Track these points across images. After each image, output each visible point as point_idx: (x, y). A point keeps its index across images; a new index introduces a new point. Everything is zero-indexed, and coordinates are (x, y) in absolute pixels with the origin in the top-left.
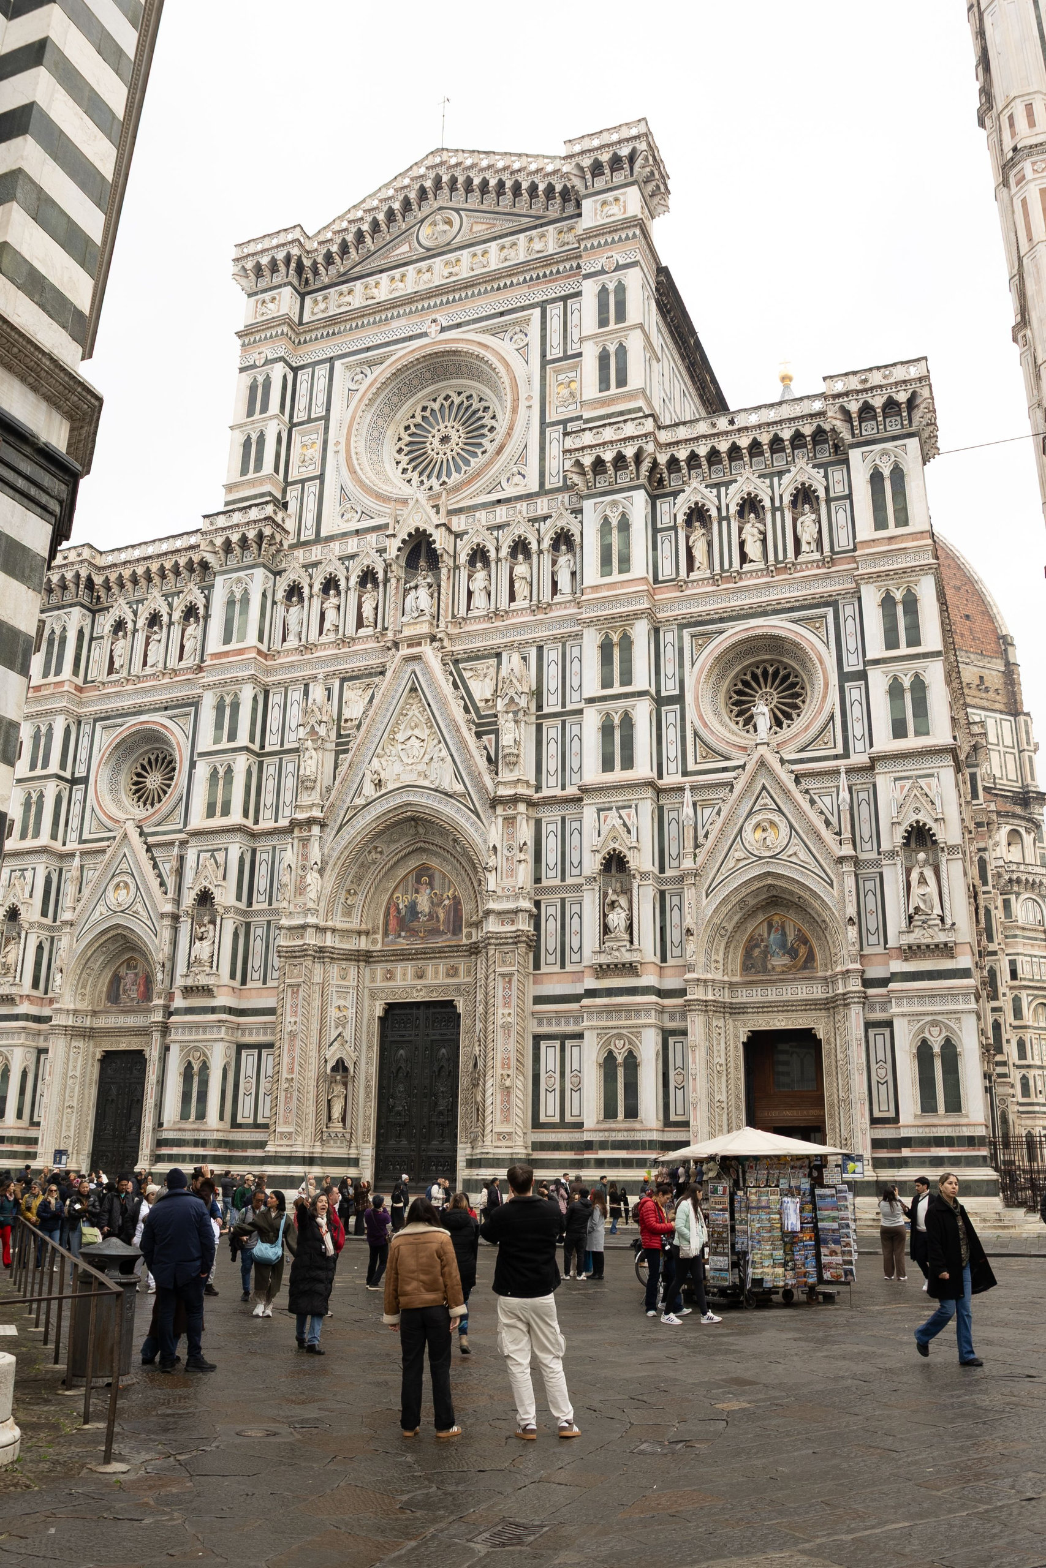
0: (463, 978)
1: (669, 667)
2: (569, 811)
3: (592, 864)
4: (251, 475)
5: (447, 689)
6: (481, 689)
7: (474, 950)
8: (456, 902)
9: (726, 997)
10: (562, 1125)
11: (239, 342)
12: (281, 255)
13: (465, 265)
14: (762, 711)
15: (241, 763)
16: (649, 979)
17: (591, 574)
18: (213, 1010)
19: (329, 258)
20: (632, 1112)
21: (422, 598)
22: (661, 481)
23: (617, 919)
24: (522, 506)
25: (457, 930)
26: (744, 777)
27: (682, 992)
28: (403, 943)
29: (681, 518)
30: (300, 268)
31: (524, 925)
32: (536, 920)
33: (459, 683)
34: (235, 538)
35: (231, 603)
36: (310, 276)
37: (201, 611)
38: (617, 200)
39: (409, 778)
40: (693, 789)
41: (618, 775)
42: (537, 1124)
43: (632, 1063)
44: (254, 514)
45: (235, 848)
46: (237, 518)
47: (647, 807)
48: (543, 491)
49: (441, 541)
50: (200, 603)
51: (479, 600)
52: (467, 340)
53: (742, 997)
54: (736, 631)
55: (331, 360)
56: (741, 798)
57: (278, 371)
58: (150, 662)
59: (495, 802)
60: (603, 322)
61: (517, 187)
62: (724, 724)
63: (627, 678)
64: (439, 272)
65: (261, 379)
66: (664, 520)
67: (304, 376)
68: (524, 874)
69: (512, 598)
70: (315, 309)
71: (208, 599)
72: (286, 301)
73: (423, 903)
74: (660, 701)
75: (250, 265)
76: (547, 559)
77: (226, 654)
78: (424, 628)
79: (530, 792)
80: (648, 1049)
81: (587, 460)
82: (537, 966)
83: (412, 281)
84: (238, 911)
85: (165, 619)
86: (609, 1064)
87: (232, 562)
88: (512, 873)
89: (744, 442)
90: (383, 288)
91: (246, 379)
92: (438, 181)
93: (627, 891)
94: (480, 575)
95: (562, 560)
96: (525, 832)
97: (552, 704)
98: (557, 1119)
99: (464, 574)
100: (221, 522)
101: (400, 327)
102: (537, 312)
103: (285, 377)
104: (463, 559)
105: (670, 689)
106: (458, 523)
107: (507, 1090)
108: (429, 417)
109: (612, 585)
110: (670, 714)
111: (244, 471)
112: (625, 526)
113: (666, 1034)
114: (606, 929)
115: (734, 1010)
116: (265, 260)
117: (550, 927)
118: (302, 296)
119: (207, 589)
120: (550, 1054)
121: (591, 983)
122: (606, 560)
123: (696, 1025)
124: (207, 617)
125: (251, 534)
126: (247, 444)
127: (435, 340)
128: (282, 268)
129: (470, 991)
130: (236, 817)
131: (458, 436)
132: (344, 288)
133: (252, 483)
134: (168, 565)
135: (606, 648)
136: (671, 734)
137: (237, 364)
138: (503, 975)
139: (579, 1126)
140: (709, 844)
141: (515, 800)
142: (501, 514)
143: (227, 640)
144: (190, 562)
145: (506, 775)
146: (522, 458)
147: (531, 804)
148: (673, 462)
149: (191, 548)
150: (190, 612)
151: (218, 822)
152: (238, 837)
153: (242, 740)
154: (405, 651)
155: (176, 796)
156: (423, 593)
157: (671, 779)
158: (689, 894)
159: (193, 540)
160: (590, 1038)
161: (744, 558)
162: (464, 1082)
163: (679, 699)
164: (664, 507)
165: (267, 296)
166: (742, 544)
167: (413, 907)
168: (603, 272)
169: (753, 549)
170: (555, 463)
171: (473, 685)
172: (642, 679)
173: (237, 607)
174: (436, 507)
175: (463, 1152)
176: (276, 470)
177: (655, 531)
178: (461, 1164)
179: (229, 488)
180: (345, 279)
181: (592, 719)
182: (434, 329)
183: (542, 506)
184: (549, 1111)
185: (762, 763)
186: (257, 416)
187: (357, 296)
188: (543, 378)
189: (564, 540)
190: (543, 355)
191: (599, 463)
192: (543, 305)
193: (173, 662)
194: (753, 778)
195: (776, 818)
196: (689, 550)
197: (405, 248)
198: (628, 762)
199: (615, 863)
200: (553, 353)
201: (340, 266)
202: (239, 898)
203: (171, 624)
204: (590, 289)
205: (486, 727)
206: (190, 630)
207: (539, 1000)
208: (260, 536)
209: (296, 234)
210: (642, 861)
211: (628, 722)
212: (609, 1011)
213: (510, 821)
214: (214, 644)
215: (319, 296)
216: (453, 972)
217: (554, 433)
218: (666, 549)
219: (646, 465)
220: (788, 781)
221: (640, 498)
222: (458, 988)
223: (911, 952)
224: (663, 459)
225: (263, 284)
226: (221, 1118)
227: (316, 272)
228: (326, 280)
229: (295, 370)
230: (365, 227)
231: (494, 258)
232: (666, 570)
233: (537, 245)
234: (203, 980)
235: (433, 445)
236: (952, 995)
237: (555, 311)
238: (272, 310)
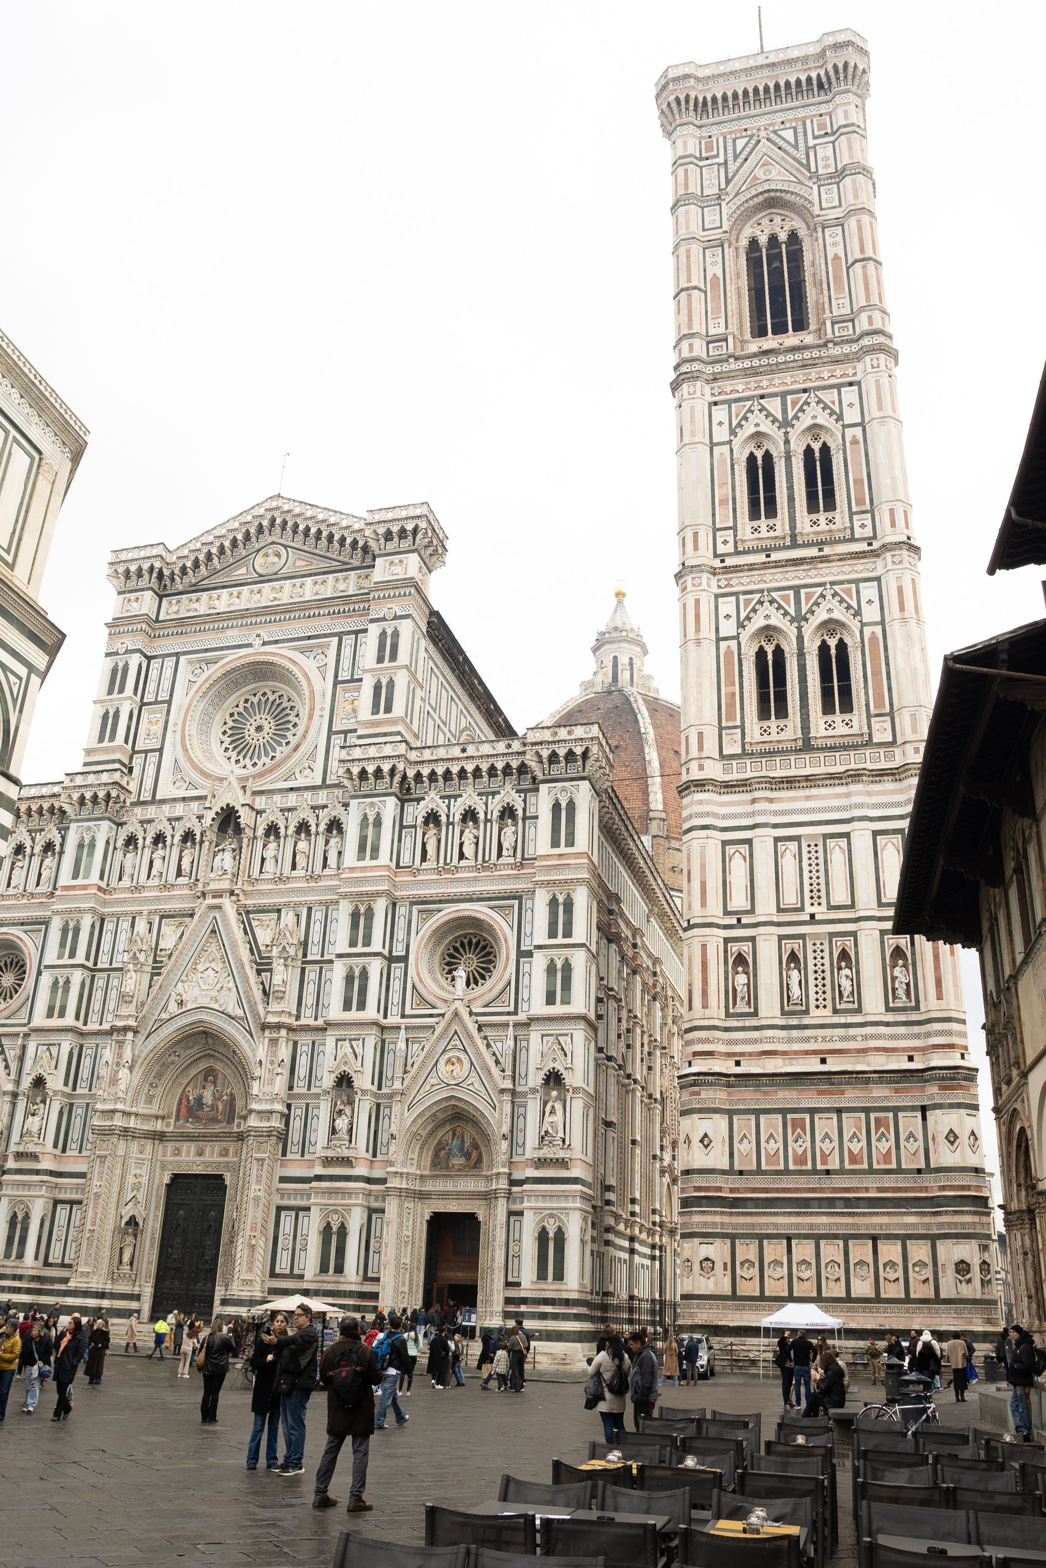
0: (232, 1158)
1: (400, 934)
2: (317, 1037)
3: (329, 1082)
4: (106, 744)
5: (239, 934)
6: (264, 937)
7: (241, 1137)
8: (232, 1098)
9: (417, 1186)
10: (292, 1276)
11: (107, 631)
12: (146, 566)
13: (286, 593)
15: (77, 977)
16: (361, 1170)
17: (350, 857)
18: (38, 1172)
19: (184, 571)
20: (339, 1269)
21: (226, 860)
22: (409, 789)
23: (342, 1123)
24: (308, 795)
25: (230, 1121)
26: (443, 1023)
27: (383, 1181)
28: (190, 1128)
29: (420, 820)
30: (161, 575)
31: (276, 1123)
32: (287, 1118)
33: (248, 930)
34: (88, 795)
35: (81, 846)
36: (168, 583)
37: (57, 848)
38: (401, 562)
39: (204, 1001)
40: (407, 1028)
41: (354, 1015)
42: (273, 1275)
43: (343, 1232)
44: (105, 778)
45: (67, 1044)
46: (91, 779)
47: (371, 1041)
48: (324, 785)
49: (245, 817)
50: (57, 841)
51: (269, 866)
52: (281, 655)
53: (429, 1186)
54: (450, 911)
55: (177, 655)
56: (440, 1038)
57: (135, 660)
58: (13, 884)
59: (264, 1027)
60: (380, 659)
61: (331, 537)
62: (435, 980)
63: (367, 942)
64: (267, 595)
65: (121, 665)
66: (408, 820)
67: (155, 664)
68: (280, 1084)
69: (294, 867)
70: (171, 609)
71: (63, 838)
72: (147, 603)
73: (208, 1097)
74: (391, 959)
75: (121, 569)
76: (321, 840)
77: (73, 888)
78: (226, 885)
79: (291, 1021)
80: (356, 1221)
81: (356, 770)
82: (284, 1154)
83: (247, 599)
84: (64, 1094)
85: (28, 850)
86: (327, 1231)
87: (85, 814)
88: (271, 1082)
89: (470, 767)
90: (223, 601)
91: (109, 663)
92: (273, 521)
93: (351, 1103)
94: (272, 846)
95: (333, 841)
96: (284, 1052)
97: (314, 954)
98: (288, 1271)
99: (260, 844)
100: (79, 780)
101: (233, 636)
102: (335, 640)
103: (140, 666)
104: (260, 832)
105: (399, 951)
106: (260, 803)
107: (253, 1247)
108: (250, 709)
109: (364, 869)
110: (397, 969)
111: (101, 739)
112: (378, 823)
113: (371, 1211)
114: (333, 1131)
115: (422, 1196)
116: (133, 568)
117: (296, 1124)
118: (161, 597)
119: (63, 831)
120: (287, 1220)
121: (319, 1170)
122: (362, 848)
123: (392, 1206)
124: (62, 853)
125: (101, 794)
126: (105, 716)
127: (258, 652)
128: (146, 576)
129: (235, 1168)
130: (69, 1020)
131: (269, 726)
132: (193, 596)
133: (106, 750)
134: (34, 808)
135: (355, 916)
136: (396, 985)
137: (104, 650)
138: (257, 1160)
139: (301, 1277)
140: (413, 1071)
141: (278, 1026)
142: (292, 800)
143: (75, 876)
144: (52, 807)
145: (274, 1006)
146: (312, 755)
147: (290, 1029)
148: (418, 776)
149: (54, 795)
150: (49, 847)
151: (55, 1022)
152: (70, 1036)
153: (80, 958)
154: (210, 901)
155: (24, 996)
156: (228, 856)
157: (393, 1019)
158: (396, 1108)
159: (56, 789)
160: (316, 1212)
161: (462, 856)
162: (224, 1238)
163: (404, 959)
164: (409, 808)
165: (133, 596)
166: (461, 845)
167: (199, 1100)
168: (384, 619)
169: (468, 850)
170: (334, 765)
171: (258, 932)
172: (376, 946)
173: (86, 850)
174: (244, 788)
175: (219, 1293)
176: (126, 742)
177: (402, 827)
178: (217, 1302)
179: (89, 752)
180: (195, 589)
181: (338, 972)
182: (258, 642)
183: (322, 797)
184: (283, 1266)
185: (456, 1014)
186: (115, 695)
187: (202, 604)
188: (334, 695)
189: (335, 826)
190: (336, 676)
191: (363, 774)
192: (340, 635)
193: (31, 887)
194: (449, 1025)
195: (462, 1056)
196: (424, 844)
197: (243, 570)
198: (362, 1006)
199: (344, 1081)
200: (344, 675)
201: (190, 578)
202: (66, 1084)
203: (32, 855)
204: (374, 630)
205: (263, 966)
206: (47, 862)
207: (283, 1180)
208: (108, 795)
209: (159, 550)
210: (363, 1081)
211: (364, 974)
212: (330, 1192)
213: (274, 1042)
214: (65, 879)
215: (174, 599)
216: (225, 1153)
217: (337, 740)
218: (407, 842)
219: (397, 778)
220: (473, 1028)
221: (391, 802)
222: (227, 1166)
223: (540, 1163)
224: (411, 773)
225: (131, 584)
226: (36, 1258)
227: (173, 580)
228: (181, 588)
229: (149, 659)
230: (214, 550)
231: (309, 590)
232: (405, 860)
233: (341, 586)
234: (31, 1148)
235: (250, 731)
236: (565, 1196)
237: (348, 640)
238: (135, 608)
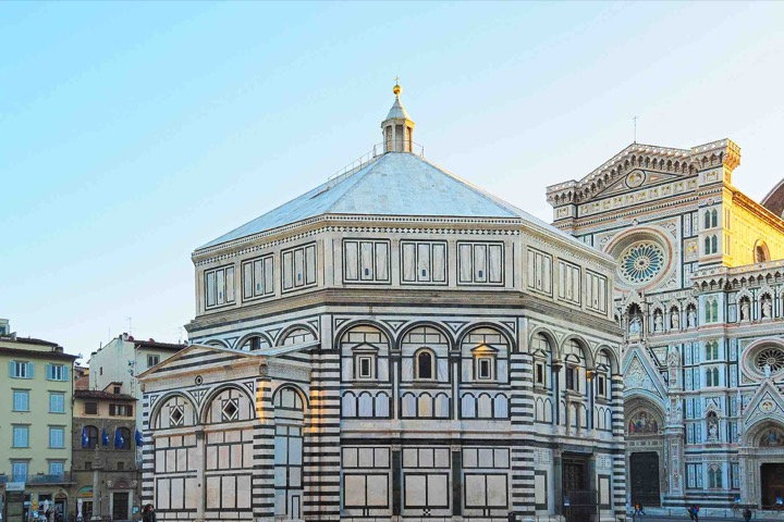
0: (659, 446)
1: (733, 352)
2: (695, 397)
3: (704, 415)
5: (649, 358)
6: (661, 357)
7: (662, 437)
8: (655, 423)
9: (753, 454)
10: (696, 488)
12: (567, 193)
13: (648, 195)
14: (767, 368)
16: (725, 449)
17: (702, 322)
19: (587, 190)
20: (720, 486)
21: (636, 326)
22: (730, 288)
23: (713, 431)
24: (674, 294)
25: (656, 431)
26: (760, 388)
27: (736, 452)
28: (637, 435)
29: (738, 301)
30: (575, 196)
31: (681, 432)
32: (685, 430)
33: (653, 355)
36: (579, 198)
38: (714, 173)
39: (637, 386)
40: (741, 391)
41: (713, 387)
42: (687, 488)
43: (719, 472)
47: (723, 398)
48: (683, 289)
49: (643, 307)
51: (659, 327)
52: (650, 228)
53: (759, 453)
54: (758, 341)
55: (592, 234)
56: (759, 395)
59: (668, 395)
60: (707, 226)
61: (670, 162)
62: (754, 370)
63: (716, 357)
64: (637, 198)
66: (731, 301)
68: (679, 417)
69: (672, 327)
70: (583, 211)
72: (570, 211)
73: (643, 422)
74: (729, 363)
75: (553, 196)
76: (685, 314)
78: (638, 337)
79: (681, 391)
80: (725, 468)
81: (700, 283)
82: (685, 443)
83: (625, 201)
86: (711, 472)
88: (675, 416)
89: (764, 274)
90: (612, 204)
92: (634, 157)
93: (716, 423)
94: (659, 318)
95: (691, 314)
96: (679, 404)
97: (688, 363)
98: (694, 487)
99: (652, 318)
101: (620, 221)
102: (680, 217)
104: (652, 313)
105: (733, 359)
106: (649, 299)
107: (677, 479)
108: (635, 255)
109: (710, 326)
110: (733, 367)
112: (715, 305)
113: (731, 464)
114: (709, 434)
115: (755, 457)
116: (560, 195)
117: (690, 432)
118: (577, 206)
120: (691, 469)
121: (704, 449)
122: (708, 317)
123: (742, 462)
127: (636, 228)
128: (568, 198)
129: (662, 449)
131: (647, 261)
132: (595, 203)
135: (708, 347)
136: (733, 374)
138: (673, 446)
139: (702, 489)
140: (746, 409)
141: (675, 394)
142: (666, 297)
145: (672, 386)
146: (674, 275)
147: (681, 395)
148: (735, 281)
154: (631, 345)
156: (637, 325)
157: (733, 388)
158: (739, 424)
160: (705, 465)
161: (763, 315)
162: (661, 475)
163: (737, 362)
164: (731, 296)
165: (562, 208)
166: (762, 311)
167: (639, 424)
168: (707, 205)
169: (766, 312)
170: (686, 279)
171: (658, 356)
172: (721, 358)
174: (640, 294)
175: (662, 495)
177: (728, 305)
178: (662, 498)
180: (595, 199)
181: (703, 370)
182: (635, 223)
183: (682, 294)
184: (692, 484)
185: (766, 384)
187: (601, 207)
188: (682, 245)
189: (691, 307)
190: (682, 235)
191: (704, 284)
192: (682, 215)
194: (763, 389)
195: (772, 402)
196: (741, 312)
197: (621, 186)
198: (716, 384)
199: (712, 415)
200: (687, 235)
201: (591, 194)
204: (702, 212)
205: (662, 370)
207: (686, 453)
209: (573, 184)
210: (722, 414)
211: (716, 371)
212: (711, 458)
213: (673, 401)
215: (584, 206)
216: (655, 443)
217: (687, 267)
218: (732, 311)
219: (724, 284)
220: (777, 390)
221: (721, 295)
222: (657, 448)
224: (731, 280)
225: (560, 203)
227: (582, 196)
228: (587, 200)
229: (577, 237)
230: (602, 178)
231: (660, 192)
232: (732, 319)
233: (679, 188)
235: (637, 266)
237: (687, 217)
238: (564, 214)
